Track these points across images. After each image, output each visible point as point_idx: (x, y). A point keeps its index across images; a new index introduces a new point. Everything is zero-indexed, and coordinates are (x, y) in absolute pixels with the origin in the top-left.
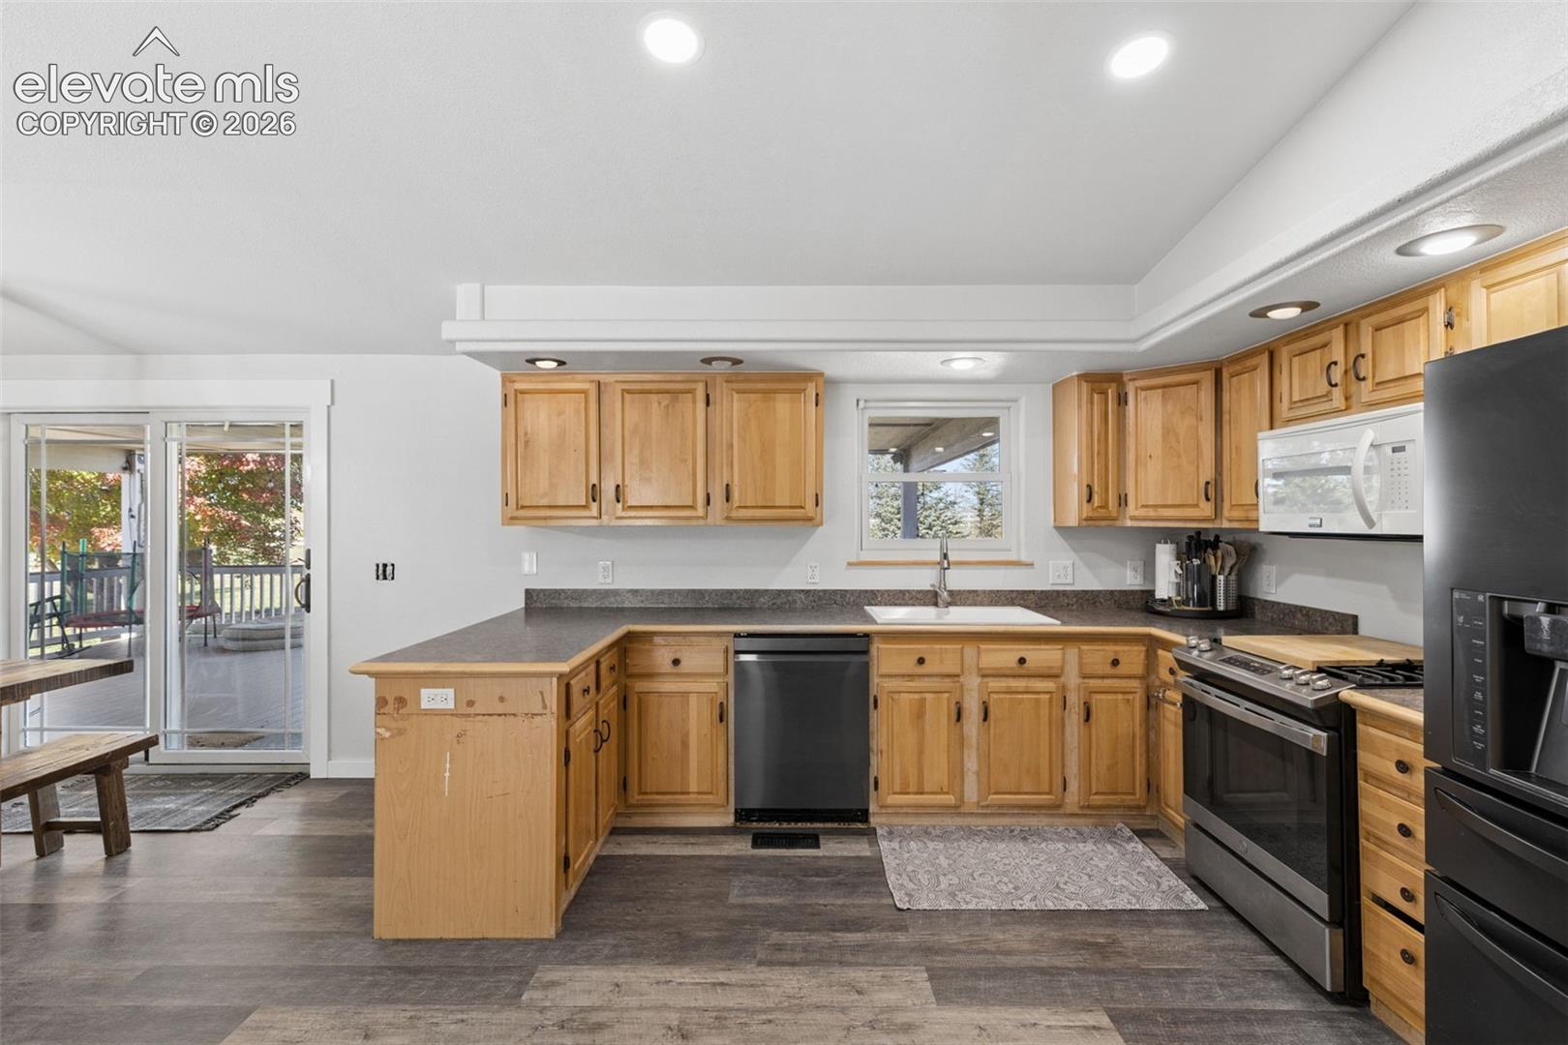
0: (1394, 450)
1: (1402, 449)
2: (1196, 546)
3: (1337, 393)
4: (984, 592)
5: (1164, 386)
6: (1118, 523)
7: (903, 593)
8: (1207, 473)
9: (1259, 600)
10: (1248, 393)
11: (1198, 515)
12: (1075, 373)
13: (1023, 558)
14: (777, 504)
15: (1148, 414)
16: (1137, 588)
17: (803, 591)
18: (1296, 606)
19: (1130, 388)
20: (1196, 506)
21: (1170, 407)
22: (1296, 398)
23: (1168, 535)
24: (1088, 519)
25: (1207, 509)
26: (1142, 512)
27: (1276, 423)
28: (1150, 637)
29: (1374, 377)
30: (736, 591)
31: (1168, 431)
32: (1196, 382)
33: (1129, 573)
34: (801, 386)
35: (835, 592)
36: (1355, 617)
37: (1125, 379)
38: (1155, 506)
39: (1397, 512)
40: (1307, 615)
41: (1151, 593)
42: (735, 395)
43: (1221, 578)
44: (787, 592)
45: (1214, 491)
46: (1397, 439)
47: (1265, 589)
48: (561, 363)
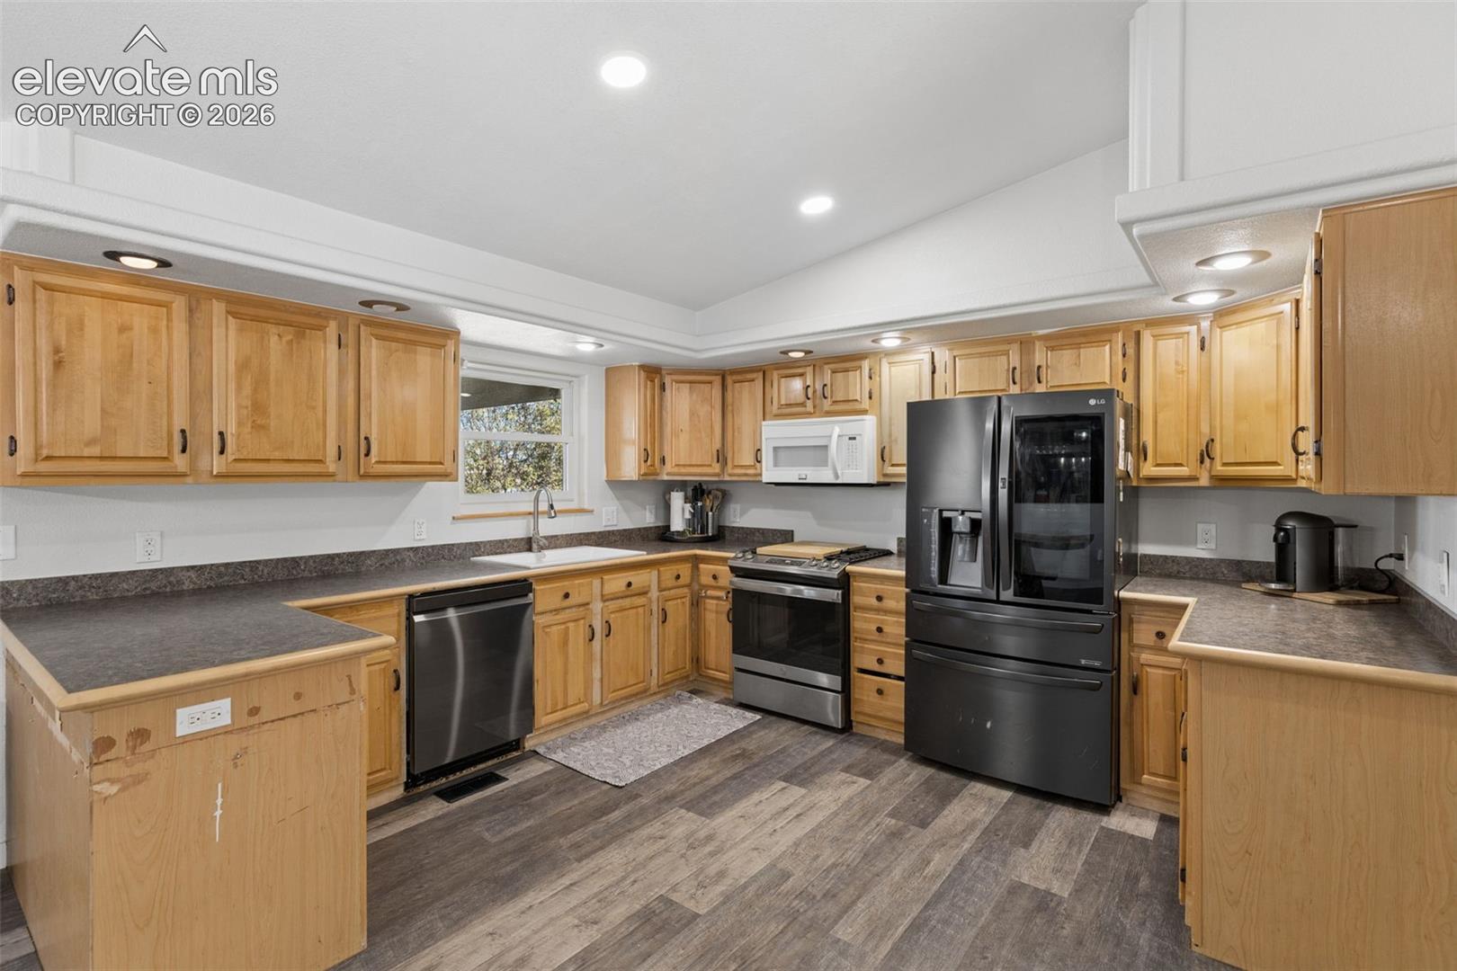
0: (850, 439)
1: (854, 438)
2: (697, 493)
3: (809, 403)
4: (562, 536)
5: (691, 382)
6: (659, 478)
7: (501, 542)
8: (718, 445)
9: (728, 527)
10: (747, 396)
11: (707, 471)
12: (637, 364)
13: (586, 507)
14: (418, 460)
15: (681, 402)
16: (651, 525)
17: (412, 548)
18: (755, 529)
19: (667, 380)
20: (710, 466)
21: (694, 396)
22: (783, 402)
23: (682, 485)
24: (645, 474)
25: (716, 468)
26: (676, 470)
27: (767, 417)
28: (696, 557)
29: (832, 397)
30: (338, 555)
31: (693, 414)
32: (710, 382)
33: (648, 514)
34: (439, 341)
35: (443, 546)
36: (792, 531)
37: (664, 372)
38: (684, 466)
39: (851, 471)
40: (763, 533)
41: (668, 527)
42: (374, 341)
43: (710, 514)
44: (396, 552)
45: (721, 457)
46: (852, 434)
47: (732, 519)
48: (163, 264)
